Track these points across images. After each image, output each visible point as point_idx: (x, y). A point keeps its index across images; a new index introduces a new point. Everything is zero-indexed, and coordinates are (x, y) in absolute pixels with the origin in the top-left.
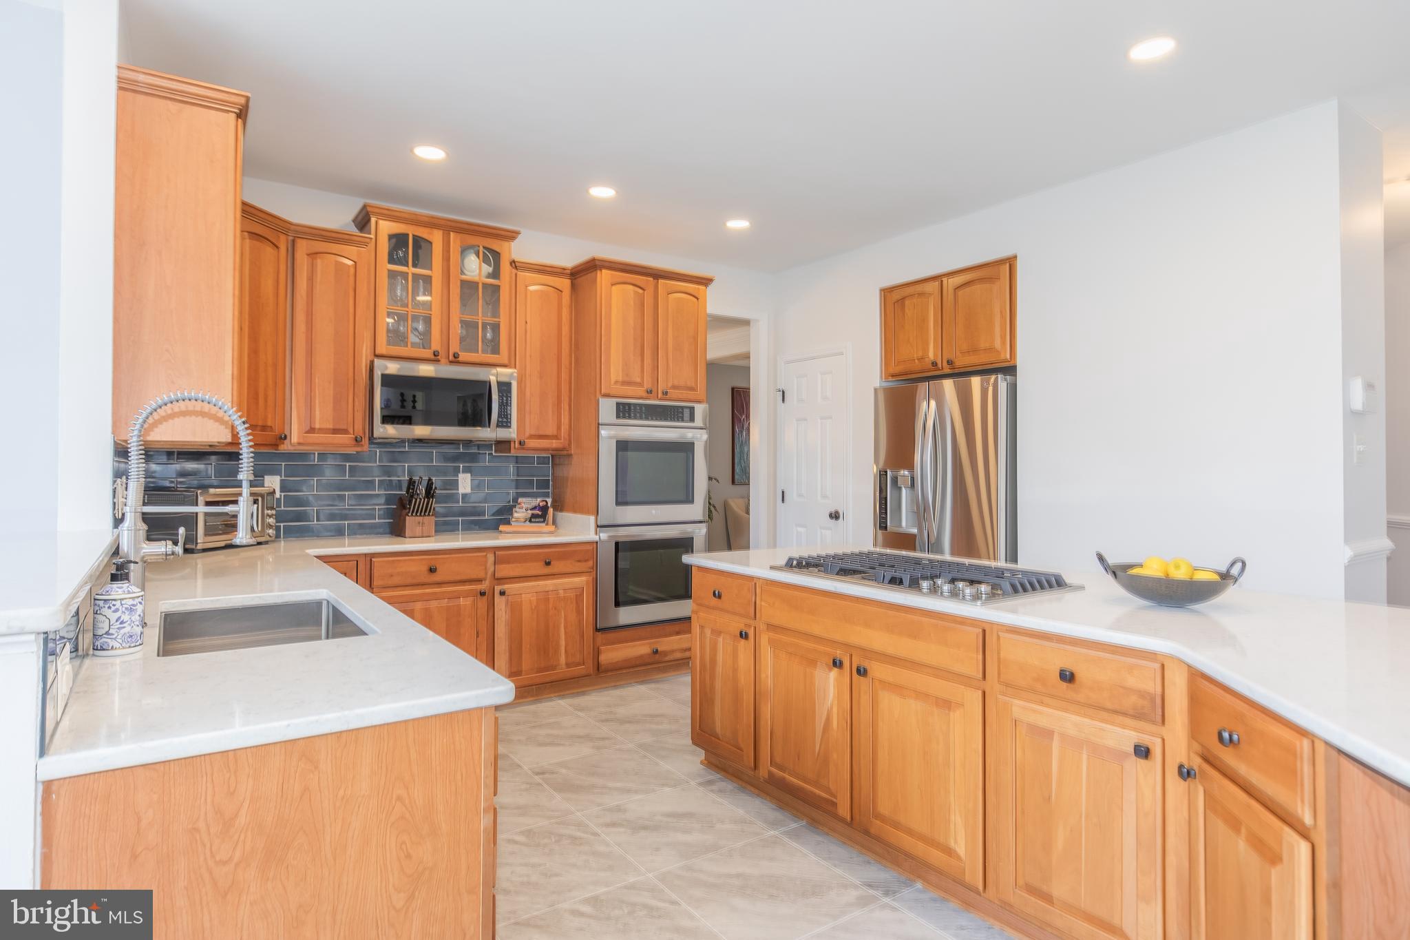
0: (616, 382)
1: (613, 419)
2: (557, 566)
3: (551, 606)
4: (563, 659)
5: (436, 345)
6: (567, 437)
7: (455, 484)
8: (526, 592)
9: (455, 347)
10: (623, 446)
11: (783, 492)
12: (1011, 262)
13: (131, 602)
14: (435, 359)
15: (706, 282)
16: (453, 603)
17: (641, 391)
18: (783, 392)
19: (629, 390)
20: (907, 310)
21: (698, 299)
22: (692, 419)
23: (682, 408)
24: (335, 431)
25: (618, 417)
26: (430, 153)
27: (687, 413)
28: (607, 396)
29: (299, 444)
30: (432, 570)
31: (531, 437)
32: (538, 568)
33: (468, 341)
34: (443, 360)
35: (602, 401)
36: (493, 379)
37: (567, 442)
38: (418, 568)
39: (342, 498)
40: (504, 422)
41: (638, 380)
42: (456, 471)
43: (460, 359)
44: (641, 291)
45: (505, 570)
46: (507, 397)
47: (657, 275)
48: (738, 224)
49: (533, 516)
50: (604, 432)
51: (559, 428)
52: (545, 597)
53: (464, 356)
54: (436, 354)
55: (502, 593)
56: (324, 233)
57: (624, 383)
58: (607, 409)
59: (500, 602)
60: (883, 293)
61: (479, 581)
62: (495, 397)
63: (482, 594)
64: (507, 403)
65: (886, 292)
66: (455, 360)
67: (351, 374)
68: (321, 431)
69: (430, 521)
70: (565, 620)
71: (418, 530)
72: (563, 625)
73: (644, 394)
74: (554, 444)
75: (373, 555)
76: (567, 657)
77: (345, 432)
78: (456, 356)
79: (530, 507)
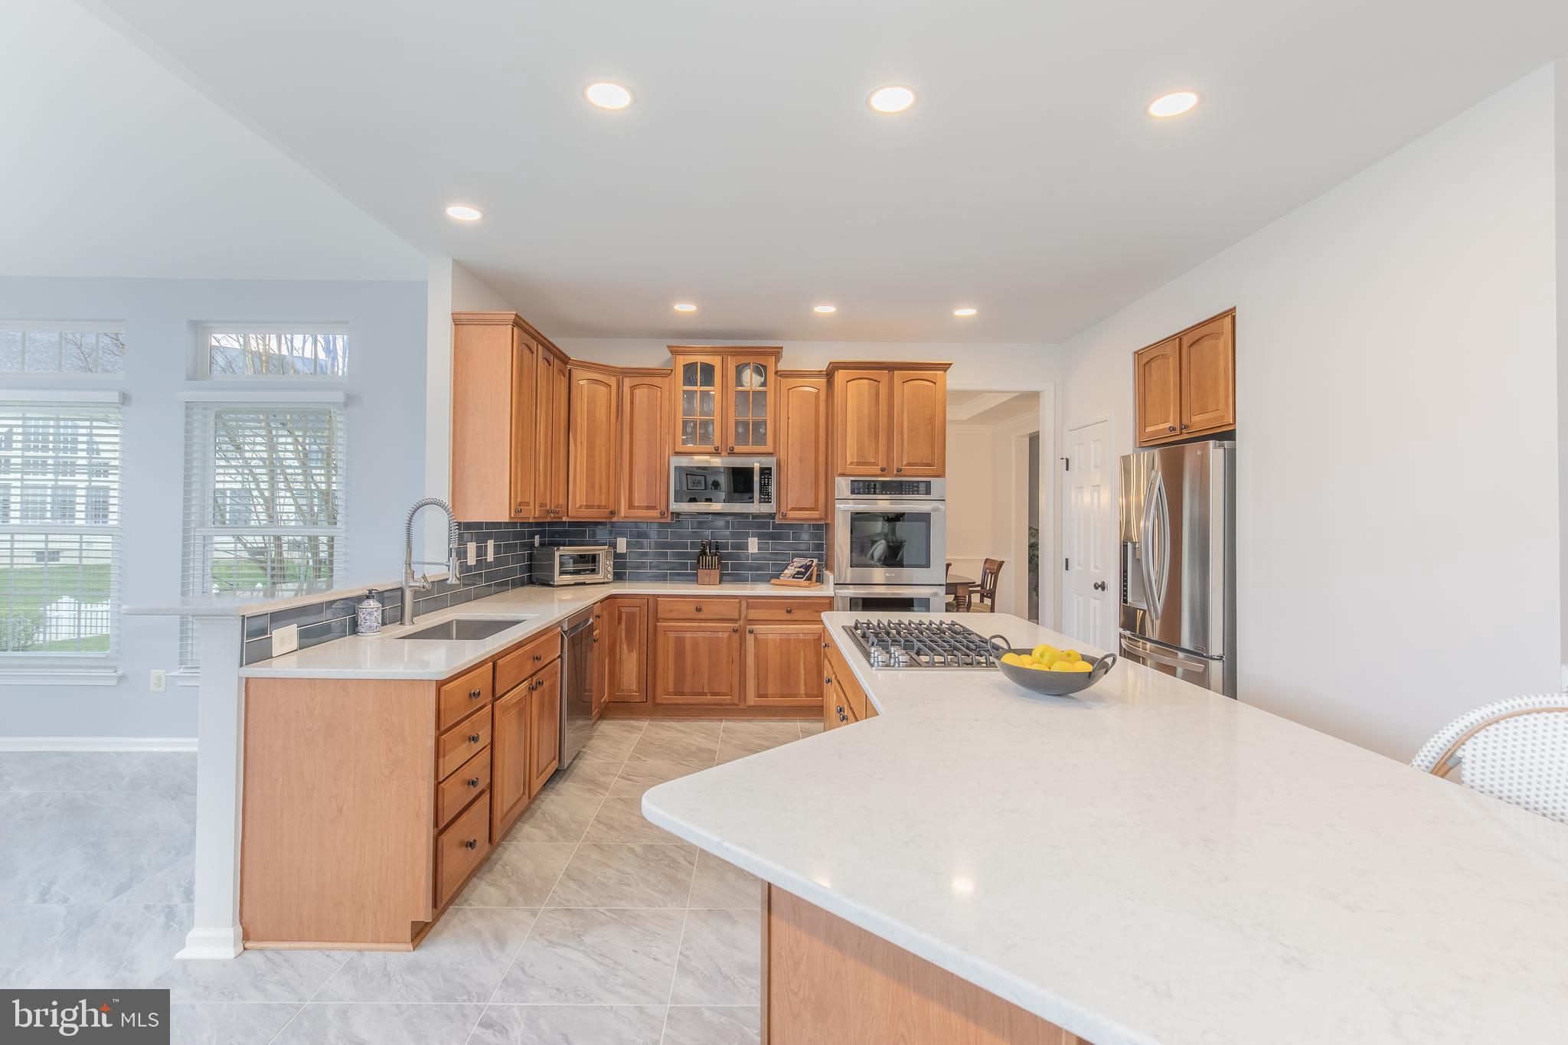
0: (851, 463)
1: (847, 493)
2: (798, 614)
3: (792, 646)
4: (802, 690)
5: (717, 443)
6: (823, 509)
7: (745, 547)
8: (770, 632)
9: (731, 443)
10: (857, 518)
11: (1067, 560)
12: (1231, 313)
13: (370, 610)
14: (717, 453)
15: (945, 367)
16: (715, 635)
17: (876, 470)
18: (1067, 460)
19: (864, 469)
20: (1153, 373)
21: (935, 383)
22: (928, 492)
23: (918, 482)
24: (648, 508)
25: (853, 492)
26: (685, 308)
27: (922, 487)
28: (843, 475)
29: (625, 517)
30: (699, 610)
31: (793, 509)
32: (781, 614)
33: (741, 438)
34: (723, 453)
35: (838, 479)
36: (757, 466)
37: (823, 514)
38: (689, 608)
39: (665, 555)
40: (766, 498)
41: (873, 460)
42: (747, 535)
43: (735, 451)
44: (876, 383)
45: (754, 614)
46: (768, 479)
47: (891, 367)
48: (965, 312)
49: (798, 573)
50: (840, 506)
51: (817, 501)
52: (786, 641)
53: (738, 449)
54: (717, 449)
55: (751, 632)
56: (641, 371)
57: (858, 464)
58: (842, 485)
59: (750, 639)
60: (1137, 355)
61: (735, 621)
62: (756, 479)
63: (735, 631)
64: (768, 483)
65: (1138, 354)
66: (732, 453)
67: (658, 468)
68: (639, 508)
69: (716, 573)
70: (805, 657)
71: (707, 579)
72: (802, 663)
73: (879, 472)
74: (815, 514)
75: (659, 596)
76: (806, 689)
77: (654, 508)
78: (732, 449)
79: (799, 565)
